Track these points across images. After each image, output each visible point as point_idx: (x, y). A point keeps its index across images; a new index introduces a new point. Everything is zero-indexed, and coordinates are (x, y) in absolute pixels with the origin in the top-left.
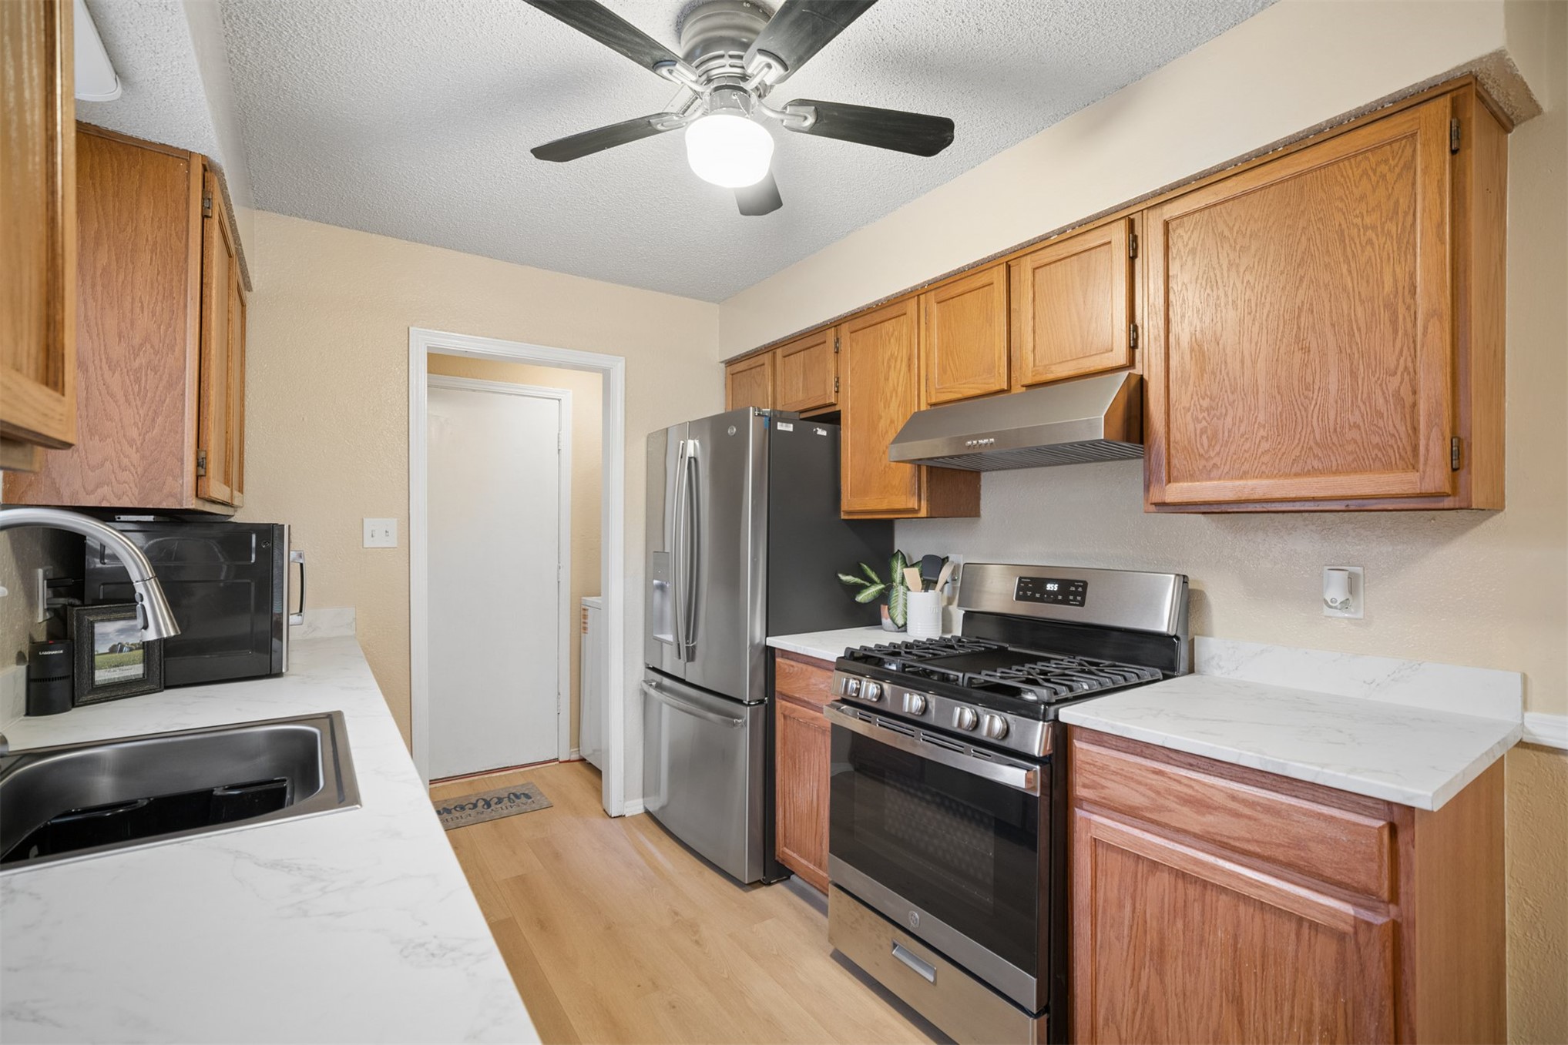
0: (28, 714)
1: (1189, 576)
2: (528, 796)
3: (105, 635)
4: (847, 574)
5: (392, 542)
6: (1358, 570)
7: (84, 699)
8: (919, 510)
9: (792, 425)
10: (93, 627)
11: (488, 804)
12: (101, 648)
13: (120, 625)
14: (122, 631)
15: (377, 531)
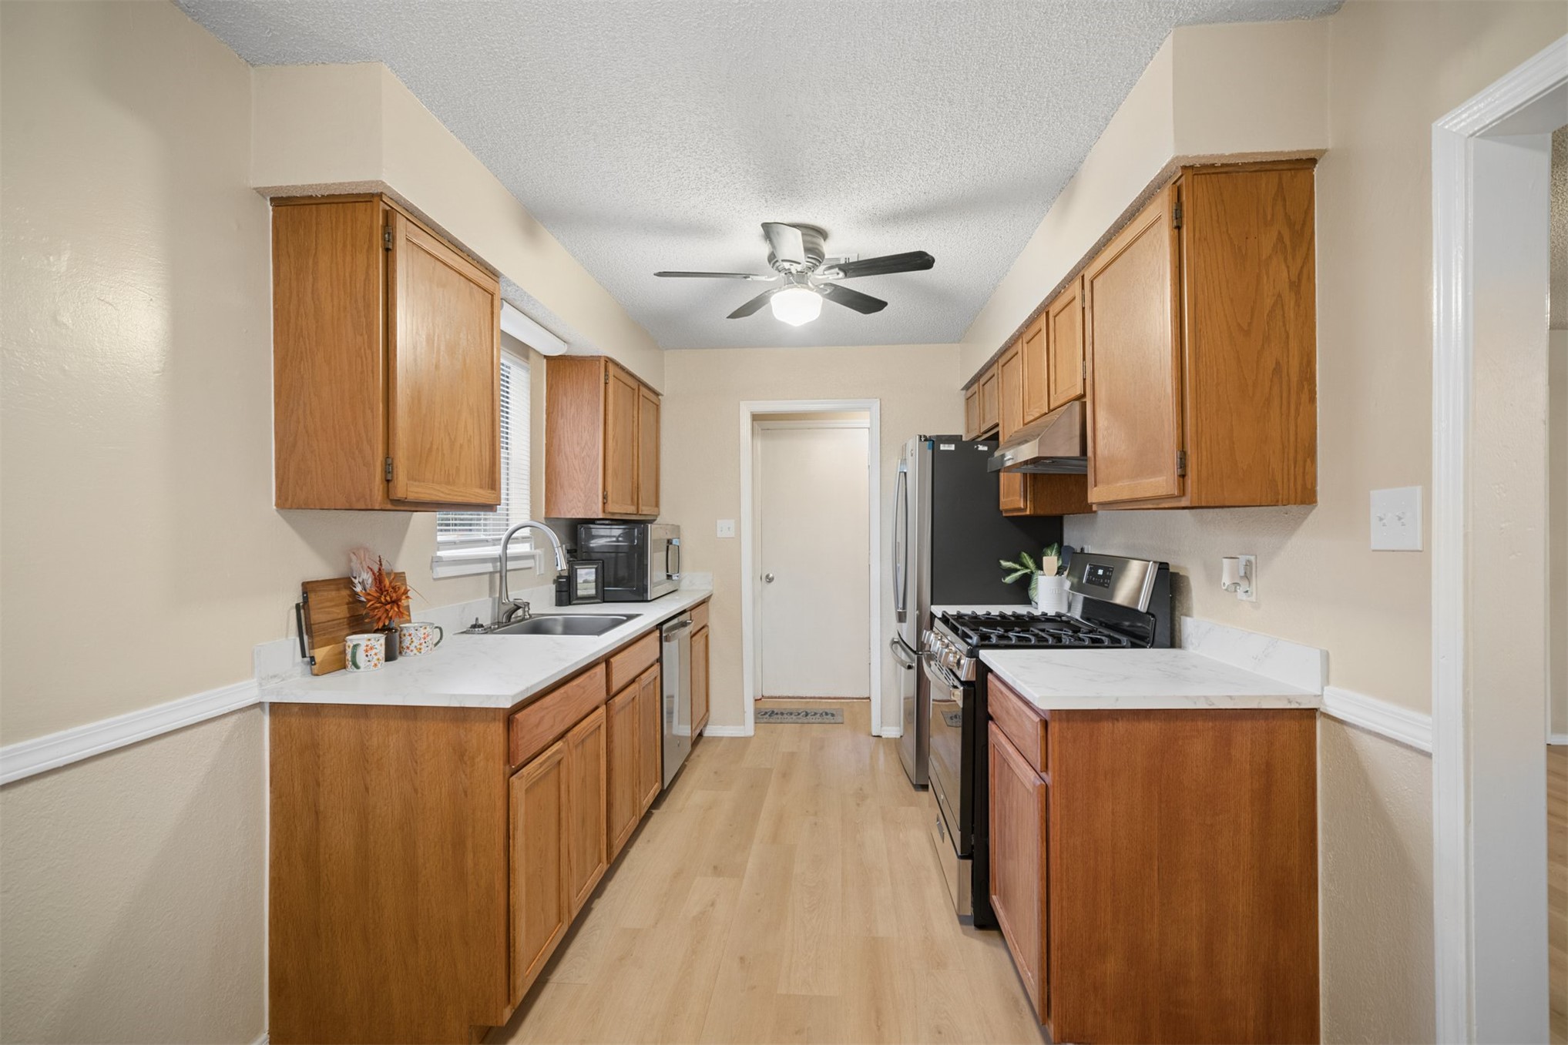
0: (556, 605)
1: (1170, 563)
2: (833, 715)
3: (581, 575)
4: (1009, 561)
5: (732, 534)
6: (1252, 558)
7: (574, 602)
8: (1025, 509)
9: (953, 446)
10: (576, 571)
11: (807, 714)
12: (580, 580)
13: (587, 570)
14: (587, 574)
15: (724, 528)
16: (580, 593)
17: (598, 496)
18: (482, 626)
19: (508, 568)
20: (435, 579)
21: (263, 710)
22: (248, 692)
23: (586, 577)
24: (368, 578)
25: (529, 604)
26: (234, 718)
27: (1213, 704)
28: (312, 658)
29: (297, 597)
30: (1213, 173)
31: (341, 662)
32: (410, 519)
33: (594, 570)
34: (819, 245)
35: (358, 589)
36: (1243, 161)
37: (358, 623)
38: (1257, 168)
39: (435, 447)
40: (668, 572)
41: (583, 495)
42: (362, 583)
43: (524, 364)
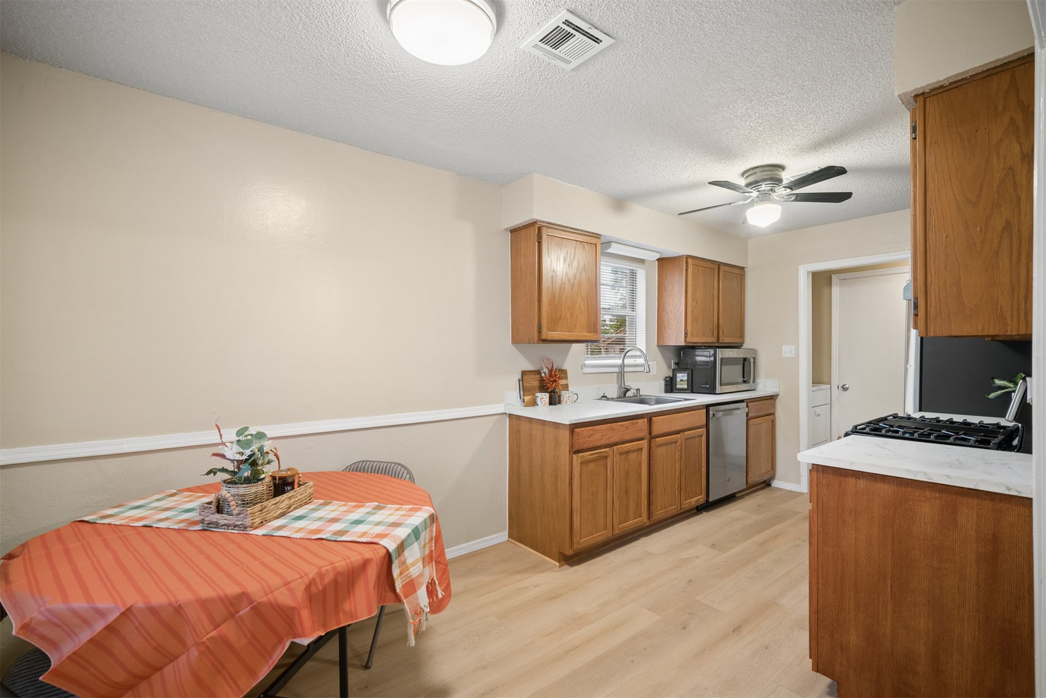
0: (665, 392)
3: (679, 377)
5: (793, 355)
7: (675, 391)
10: (676, 375)
12: (678, 380)
13: (682, 374)
14: (682, 376)
15: (787, 351)
16: (678, 386)
17: (682, 333)
18: (606, 397)
19: (625, 371)
20: (584, 374)
21: (506, 415)
22: (500, 409)
23: (682, 377)
24: (546, 370)
25: (639, 389)
26: (497, 417)
27: (931, 479)
28: (524, 400)
29: (519, 377)
30: (943, 92)
31: (534, 403)
32: (571, 347)
33: (686, 374)
34: (778, 175)
35: (543, 375)
36: (969, 75)
37: (543, 388)
38: (986, 74)
39: (562, 317)
40: (744, 378)
41: (675, 333)
42: (545, 373)
43: (643, 266)
